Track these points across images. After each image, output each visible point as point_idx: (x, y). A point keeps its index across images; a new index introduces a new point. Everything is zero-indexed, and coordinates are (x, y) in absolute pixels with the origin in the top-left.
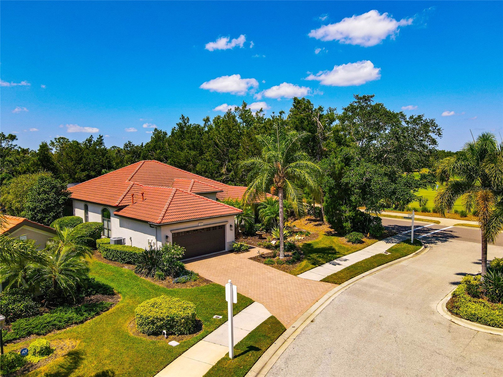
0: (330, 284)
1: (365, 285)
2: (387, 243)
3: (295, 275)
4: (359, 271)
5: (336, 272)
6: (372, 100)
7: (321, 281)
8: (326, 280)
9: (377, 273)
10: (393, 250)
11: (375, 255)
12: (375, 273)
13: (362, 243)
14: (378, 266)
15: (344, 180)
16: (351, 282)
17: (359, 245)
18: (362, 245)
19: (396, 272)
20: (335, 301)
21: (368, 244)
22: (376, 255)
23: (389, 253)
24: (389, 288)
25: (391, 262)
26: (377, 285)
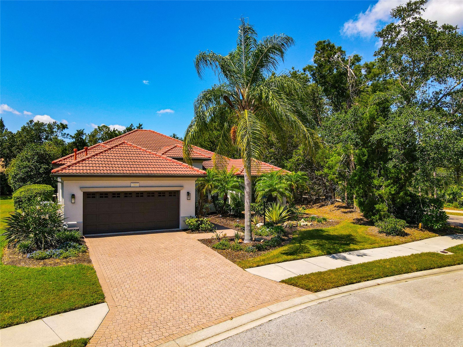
0: (295, 289)
1: (370, 299)
2: (453, 238)
3: (244, 268)
4: (372, 274)
5: (322, 270)
6: (422, 9)
7: (283, 281)
8: (290, 282)
9: (410, 282)
10: (459, 249)
11: (419, 253)
12: (406, 280)
13: (404, 236)
14: (417, 270)
15: (376, 137)
16: (345, 290)
17: (397, 239)
18: (403, 239)
19: (452, 284)
20: (272, 323)
21: (415, 238)
22: (421, 253)
23: (450, 253)
24: (421, 313)
25: (449, 266)
26: (396, 302)
